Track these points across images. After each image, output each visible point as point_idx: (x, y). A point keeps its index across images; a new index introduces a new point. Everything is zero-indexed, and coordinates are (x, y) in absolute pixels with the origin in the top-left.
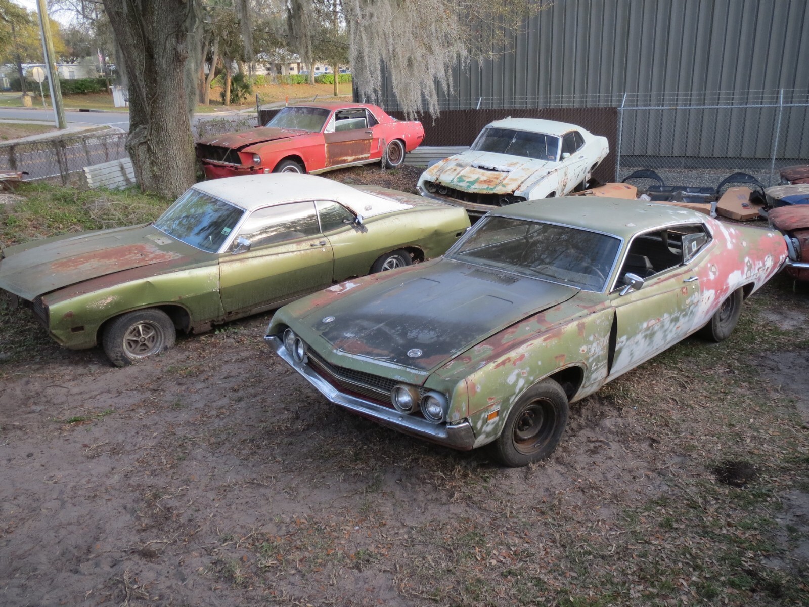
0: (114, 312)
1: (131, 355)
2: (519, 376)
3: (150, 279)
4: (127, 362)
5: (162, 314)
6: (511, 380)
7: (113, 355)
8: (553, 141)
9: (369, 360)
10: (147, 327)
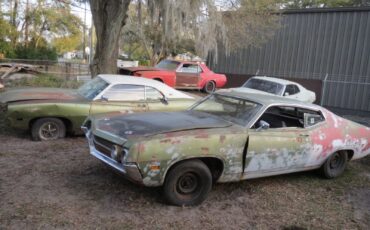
0: (38, 115)
1: (42, 137)
2: (174, 151)
3: (57, 104)
4: (39, 140)
5: (60, 121)
6: (169, 151)
7: (34, 136)
8: (281, 86)
9: (108, 133)
10: (53, 127)
